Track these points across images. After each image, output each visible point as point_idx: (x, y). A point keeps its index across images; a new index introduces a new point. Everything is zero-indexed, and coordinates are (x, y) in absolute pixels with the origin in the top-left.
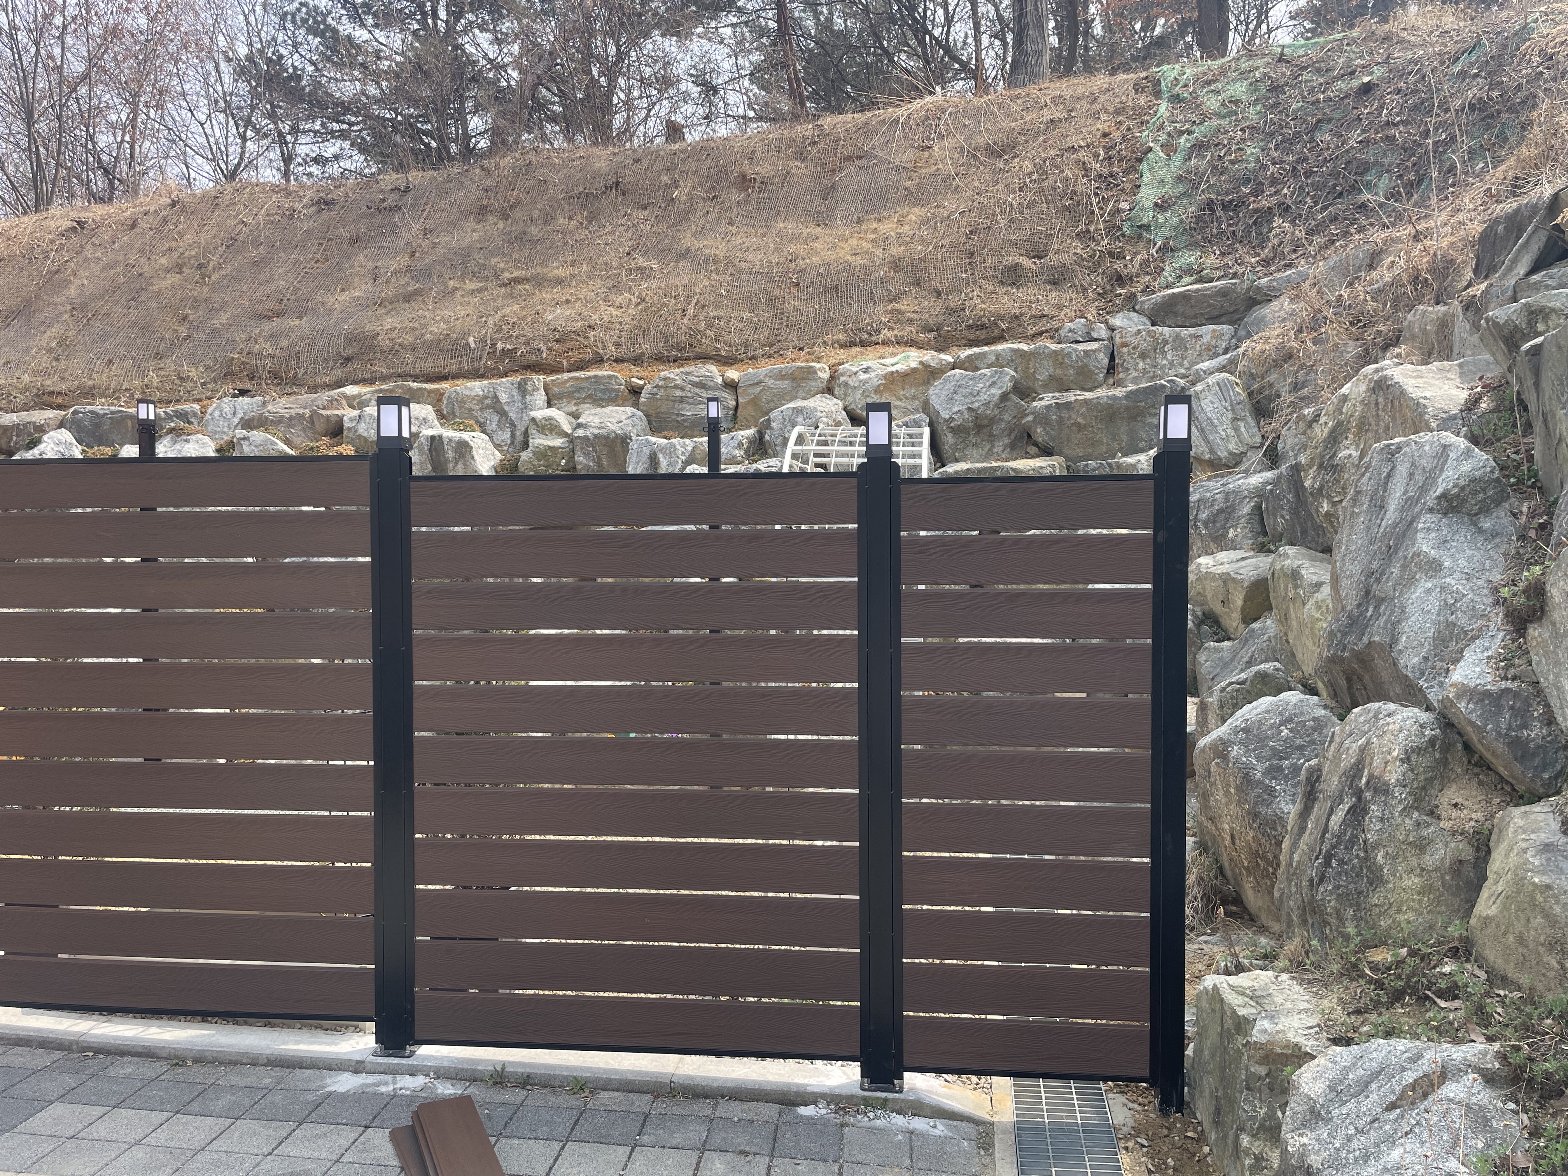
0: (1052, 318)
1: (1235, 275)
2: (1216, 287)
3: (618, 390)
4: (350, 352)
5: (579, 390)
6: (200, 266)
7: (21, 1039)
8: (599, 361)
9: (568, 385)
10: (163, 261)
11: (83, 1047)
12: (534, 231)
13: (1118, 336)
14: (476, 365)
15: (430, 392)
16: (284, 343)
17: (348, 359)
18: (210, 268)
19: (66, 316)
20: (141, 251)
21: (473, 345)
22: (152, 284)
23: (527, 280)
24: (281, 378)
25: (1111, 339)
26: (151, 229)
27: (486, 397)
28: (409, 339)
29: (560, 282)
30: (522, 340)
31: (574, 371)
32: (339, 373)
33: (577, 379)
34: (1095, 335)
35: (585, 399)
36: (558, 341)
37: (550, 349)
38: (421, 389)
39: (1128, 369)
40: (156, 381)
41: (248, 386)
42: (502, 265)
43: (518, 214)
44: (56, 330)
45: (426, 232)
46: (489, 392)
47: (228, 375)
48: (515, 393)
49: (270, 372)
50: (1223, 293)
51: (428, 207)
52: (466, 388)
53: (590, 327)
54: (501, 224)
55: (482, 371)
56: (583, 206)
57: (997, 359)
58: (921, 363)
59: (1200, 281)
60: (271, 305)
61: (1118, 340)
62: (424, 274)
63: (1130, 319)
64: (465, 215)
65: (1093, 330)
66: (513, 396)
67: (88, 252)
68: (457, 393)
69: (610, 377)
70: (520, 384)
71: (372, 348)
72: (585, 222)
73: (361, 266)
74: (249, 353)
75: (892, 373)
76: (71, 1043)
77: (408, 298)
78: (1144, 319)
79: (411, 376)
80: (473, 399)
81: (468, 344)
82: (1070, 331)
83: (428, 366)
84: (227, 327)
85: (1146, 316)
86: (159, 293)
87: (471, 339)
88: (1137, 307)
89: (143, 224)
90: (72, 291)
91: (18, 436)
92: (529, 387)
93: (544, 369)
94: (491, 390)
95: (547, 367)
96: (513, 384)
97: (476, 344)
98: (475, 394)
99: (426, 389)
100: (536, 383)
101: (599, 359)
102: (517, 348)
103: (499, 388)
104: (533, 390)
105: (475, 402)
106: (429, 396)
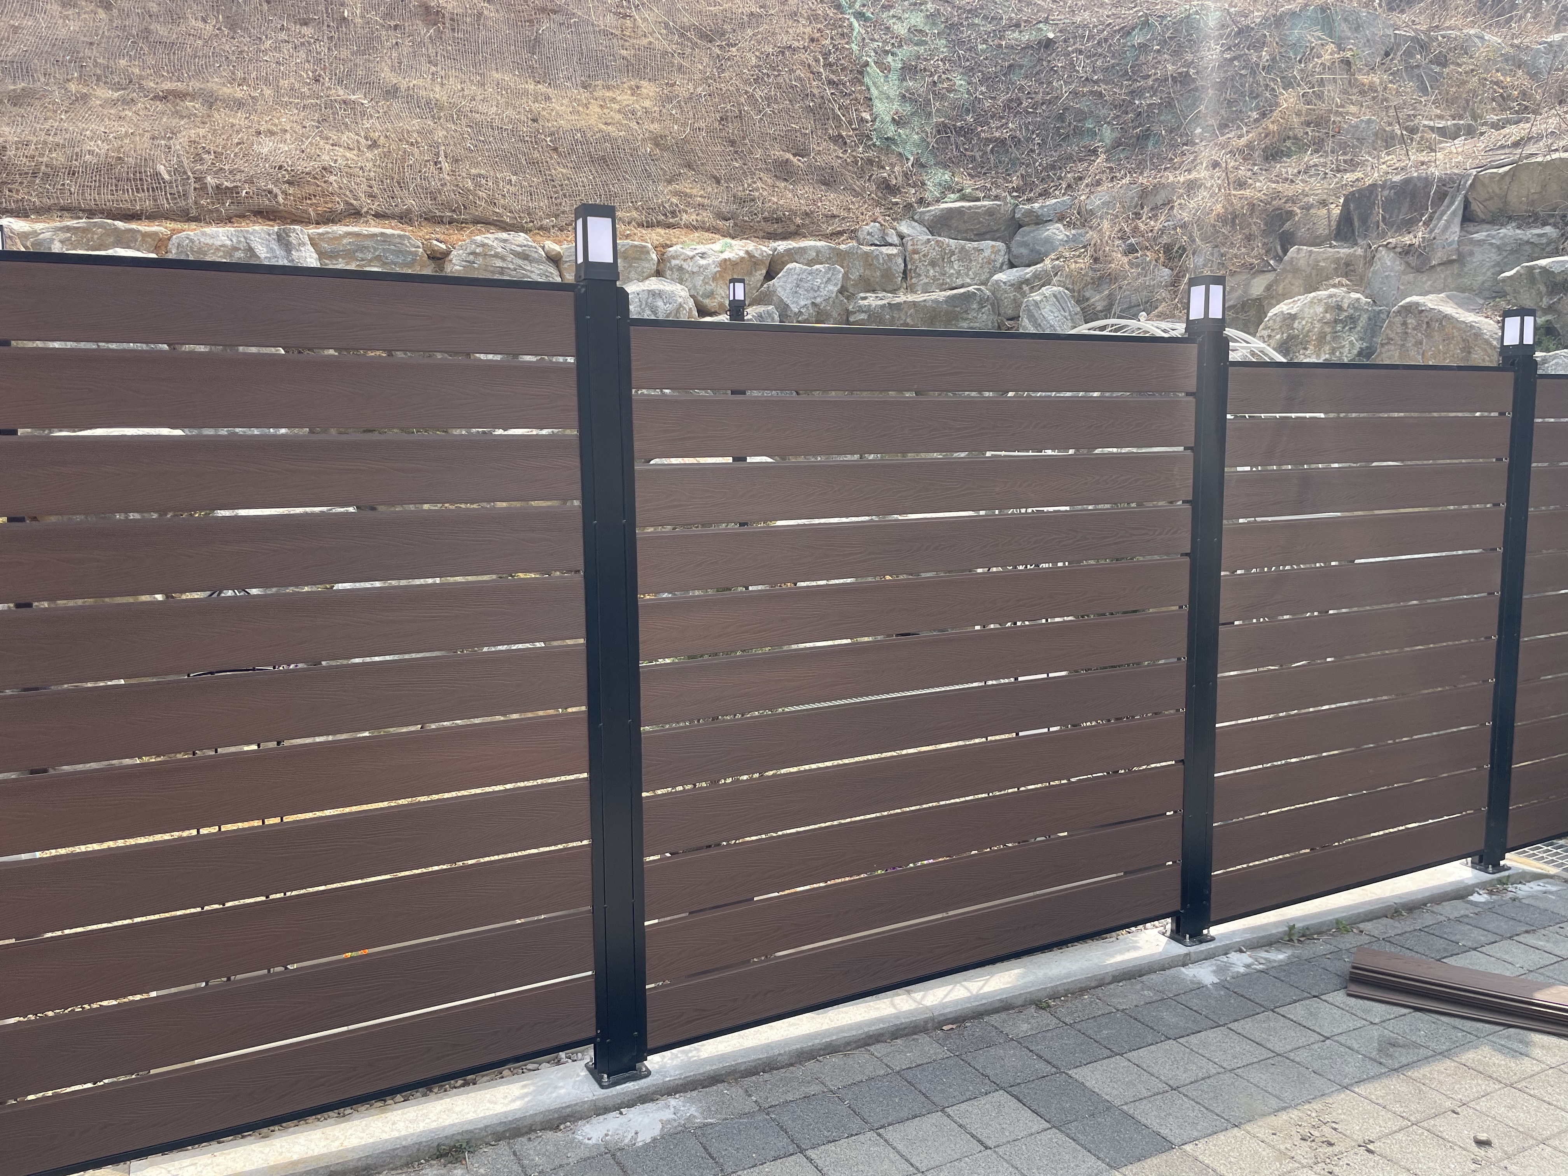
0: (843, 219)
1: (997, 198)
2: (985, 206)
5: (361, 249)
9: (345, 241)
13: (910, 243)
23: (193, 97)
25: (903, 245)
30: (241, 177)
33: (357, 235)
34: (890, 240)
35: (371, 261)
39: (920, 275)
48: (275, 246)
50: (990, 212)
52: (204, 234)
57: (817, 255)
58: (747, 252)
59: (963, 198)
61: (910, 248)
63: (913, 228)
65: (887, 235)
66: (272, 250)
68: (192, 241)
69: (400, 236)
70: (279, 235)
75: (725, 260)
78: (925, 229)
80: (217, 249)
81: (157, 175)
82: (869, 234)
85: (925, 226)
87: (161, 168)
88: (916, 217)
92: (293, 239)
93: (282, 217)
94: (243, 240)
95: (286, 215)
96: (269, 235)
97: (171, 176)
98: (219, 243)
99: (139, 231)
100: (301, 236)
101: (353, 211)
102: (237, 187)
103: (252, 238)
104: (299, 245)
105: (221, 254)
106: (143, 240)
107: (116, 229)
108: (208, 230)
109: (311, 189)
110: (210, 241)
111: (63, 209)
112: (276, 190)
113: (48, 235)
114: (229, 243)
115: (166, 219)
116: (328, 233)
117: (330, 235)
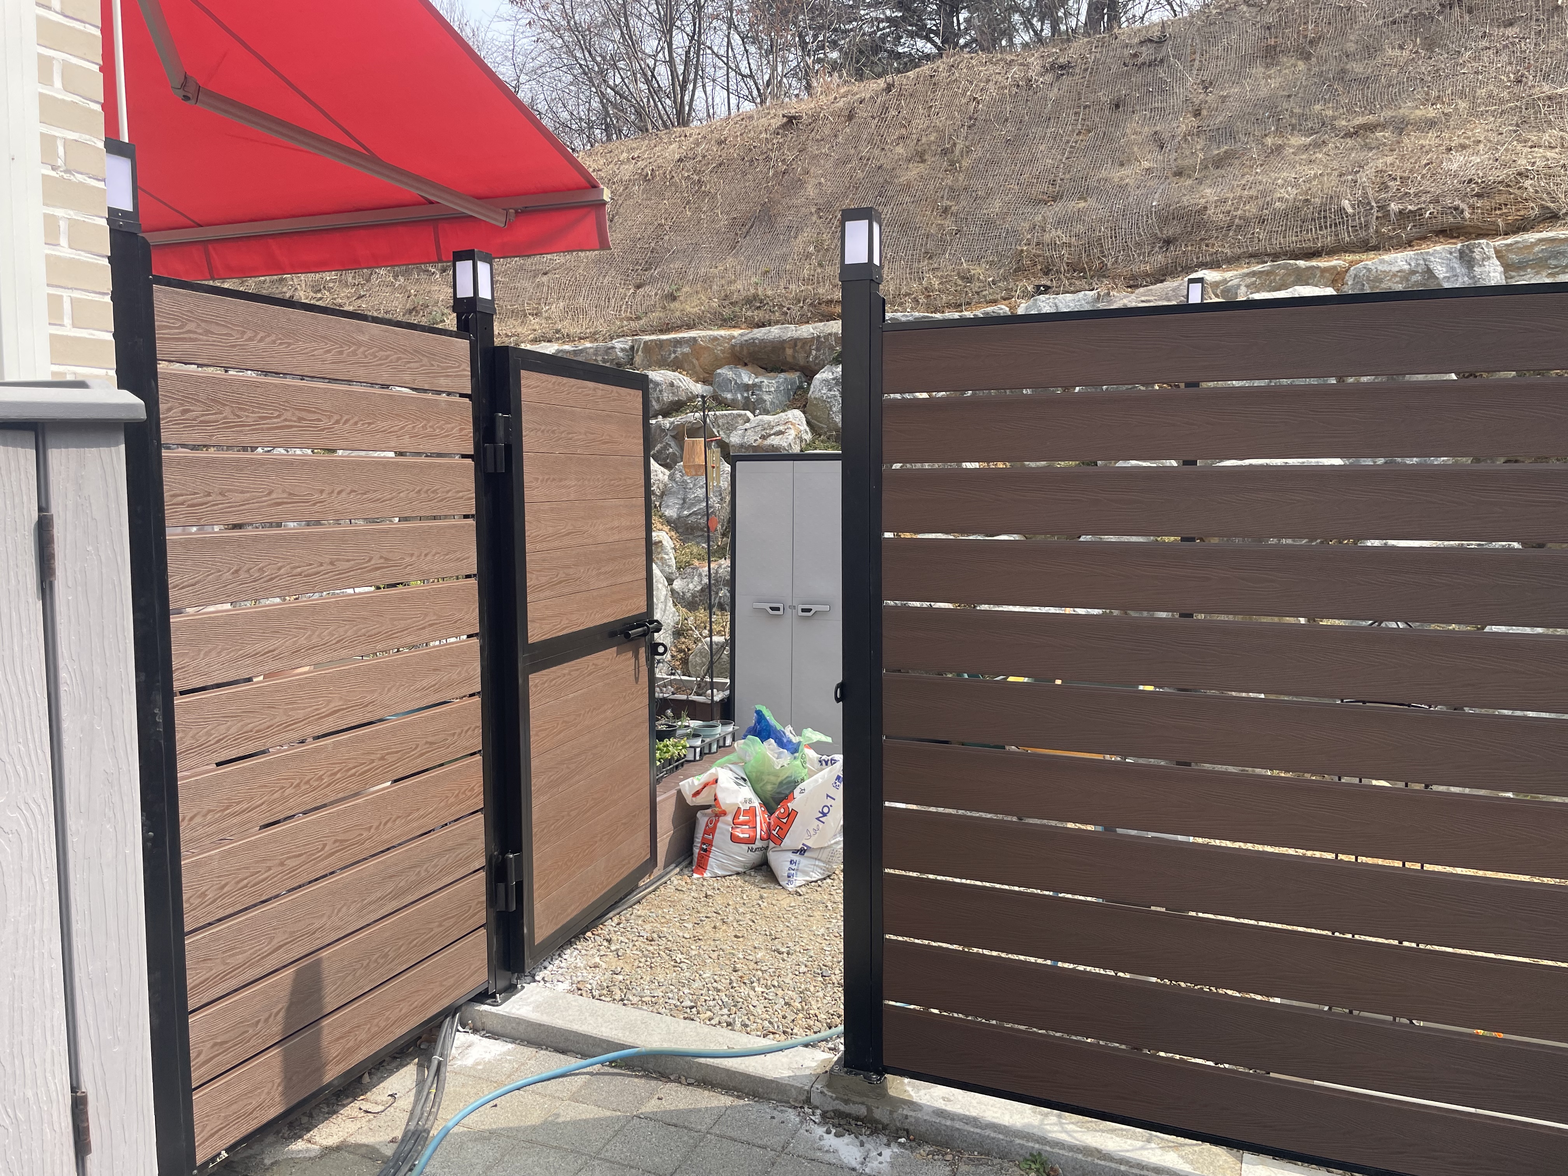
4: (1169, 231)
6: (945, 152)
8: (1551, 218)
9: (1536, 249)
10: (900, 150)
15: (1324, 270)
17: (1168, 242)
18: (957, 152)
21: (1350, 211)
22: (896, 177)
23: (1383, 126)
27: (1413, 272)
32: (1159, 259)
38: (1312, 267)
45: (1206, 86)
46: (1418, 265)
48: (1456, 264)
51: (1197, 56)
52: (1382, 262)
54: (1301, 65)
60: (1044, 187)
62: (1228, 133)
66: (1453, 269)
68: (1369, 269)
70: (1461, 252)
71: (1201, 225)
74: (1038, 244)
81: (1342, 209)
86: (908, 185)
87: (1346, 203)
89: (862, 113)
92: (1477, 255)
93: (1466, 233)
94: (1422, 262)
95: (1471, 230)
96: (1451, 253)
97: (1354, 209)
98: (1397, 269)
99: (1318, 267)
100: (1486, 250)
101: (1549, 215)
102: (1421, 209)
103: (1432, 259)
104: (1483, 259)
105: (1398, 279)
106: (1322, 276)
107: (1298, 268)
108: (1386, 257)
109: (1501, 199)
110: (1386, 268)
111: (1251, 256)
112: (1463, 206)
113: (1236, 282)
114: (1407, 267)
115: (1345, 252)
116: (1517, 242)
117: (1520, 245)
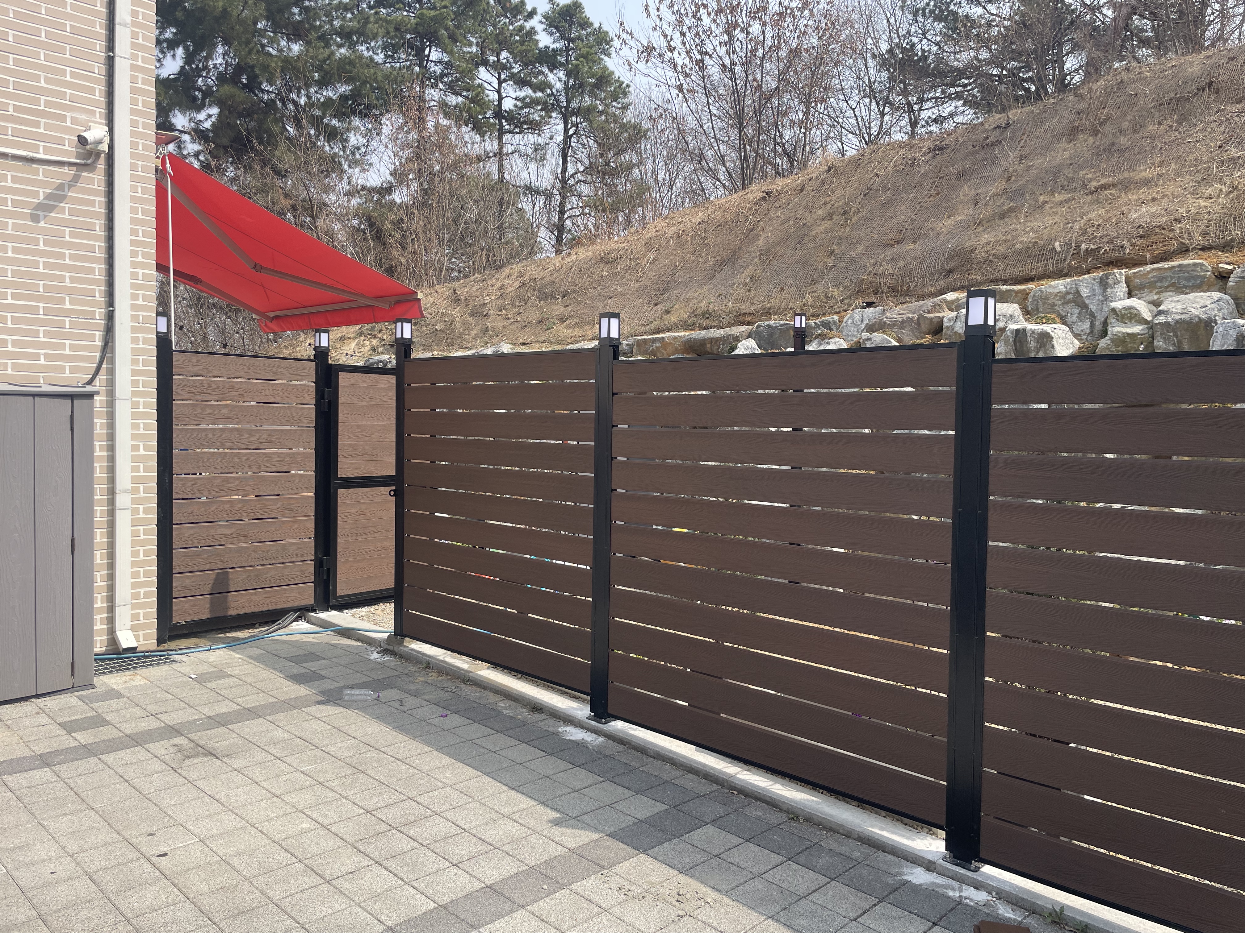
3: (1204, 277)
4: (951, 265)
5: (1161, 279)
6: (845, 212)
7: (693, 769)
8: (1184, 251)
9: (1150, 275)
10: (820, 212)
11: (731, 786)
12: (1123, 141)
14: (1061, 266)
15: (1017, 292)
16: (901, 263)
17: (950, 272)
18: (851, 213)
19: (756, 260)
20: (806, 207)
21: (1058, 249)
22: (812, 230)
24: (898, 292)
26: (813, 190)
27: (1068, 293)
28: (1002, 249)
29: (1147, 182)
30: (1106, 239)
31: (1157, 262)
32: (942, 283)
33: (1160, 269)
35: (1168, 287)
36: (1142, 237)
37: (1133, 245)
38: (1010, 290)
40: (810, 300)
41: (873, 299)
42: (1090, 176)
43: (1108, 128)
44: (749, 271)
45: (1021, 158)
46: (1071, 288)
47: (859, 292)
48: (1097, 287)
49: (889, 287)
51: (1024, 138)
52: (1050, 286)
53: (1176, 220)
54: (1091, 140)
55: (1066, 271)
56: (1174, 111)
60: (892, 236)
62: (1019, 193)
64: (1057, 138)
66: (1094, 290)
67: (772, 214)
68: (1042, 292)
69: (1195, 265)
70: (1101, 279)
71: (970, 261)
72: (1175, 125)
73: (965, 195)
74: (875, 274)
76: (724, 780)
77: (1002, 216)
79: (1002, 280)
80: (1056, 295)
81: (1054, 248)
83: (1016, 271)
84: (860, 256)
86: (816, 236)
87: (1057, 244)
89: (808, 188)
90: (761, 242)
91: (723, 345)
94: (1074, 286)
96: (1094, 280)
97: (1061, 248)
99: (1014, 290)
102: (1100, 247)
103: (1081, 284)
107: (1001, 291)
109: (1155, 239)
110: (1052, 290)
112: (1127, 244)
114: (1064, 290)
117: (1141, 273)
